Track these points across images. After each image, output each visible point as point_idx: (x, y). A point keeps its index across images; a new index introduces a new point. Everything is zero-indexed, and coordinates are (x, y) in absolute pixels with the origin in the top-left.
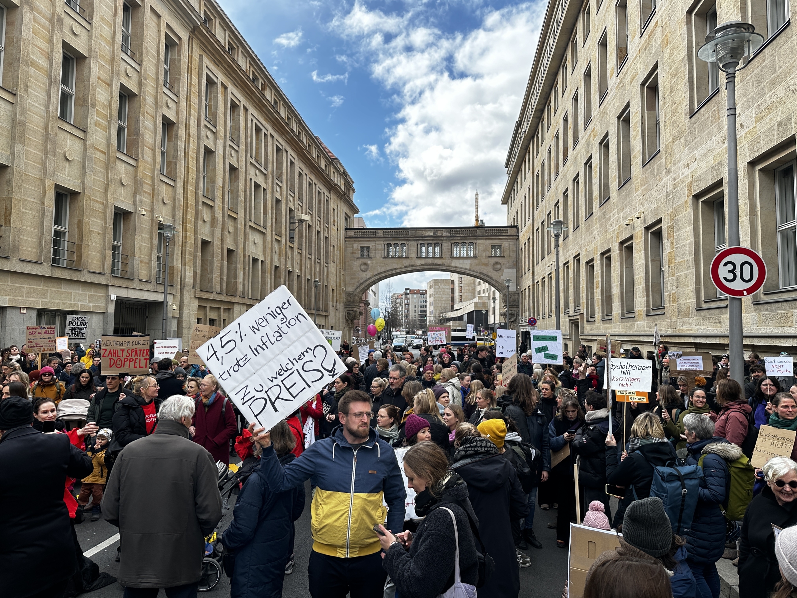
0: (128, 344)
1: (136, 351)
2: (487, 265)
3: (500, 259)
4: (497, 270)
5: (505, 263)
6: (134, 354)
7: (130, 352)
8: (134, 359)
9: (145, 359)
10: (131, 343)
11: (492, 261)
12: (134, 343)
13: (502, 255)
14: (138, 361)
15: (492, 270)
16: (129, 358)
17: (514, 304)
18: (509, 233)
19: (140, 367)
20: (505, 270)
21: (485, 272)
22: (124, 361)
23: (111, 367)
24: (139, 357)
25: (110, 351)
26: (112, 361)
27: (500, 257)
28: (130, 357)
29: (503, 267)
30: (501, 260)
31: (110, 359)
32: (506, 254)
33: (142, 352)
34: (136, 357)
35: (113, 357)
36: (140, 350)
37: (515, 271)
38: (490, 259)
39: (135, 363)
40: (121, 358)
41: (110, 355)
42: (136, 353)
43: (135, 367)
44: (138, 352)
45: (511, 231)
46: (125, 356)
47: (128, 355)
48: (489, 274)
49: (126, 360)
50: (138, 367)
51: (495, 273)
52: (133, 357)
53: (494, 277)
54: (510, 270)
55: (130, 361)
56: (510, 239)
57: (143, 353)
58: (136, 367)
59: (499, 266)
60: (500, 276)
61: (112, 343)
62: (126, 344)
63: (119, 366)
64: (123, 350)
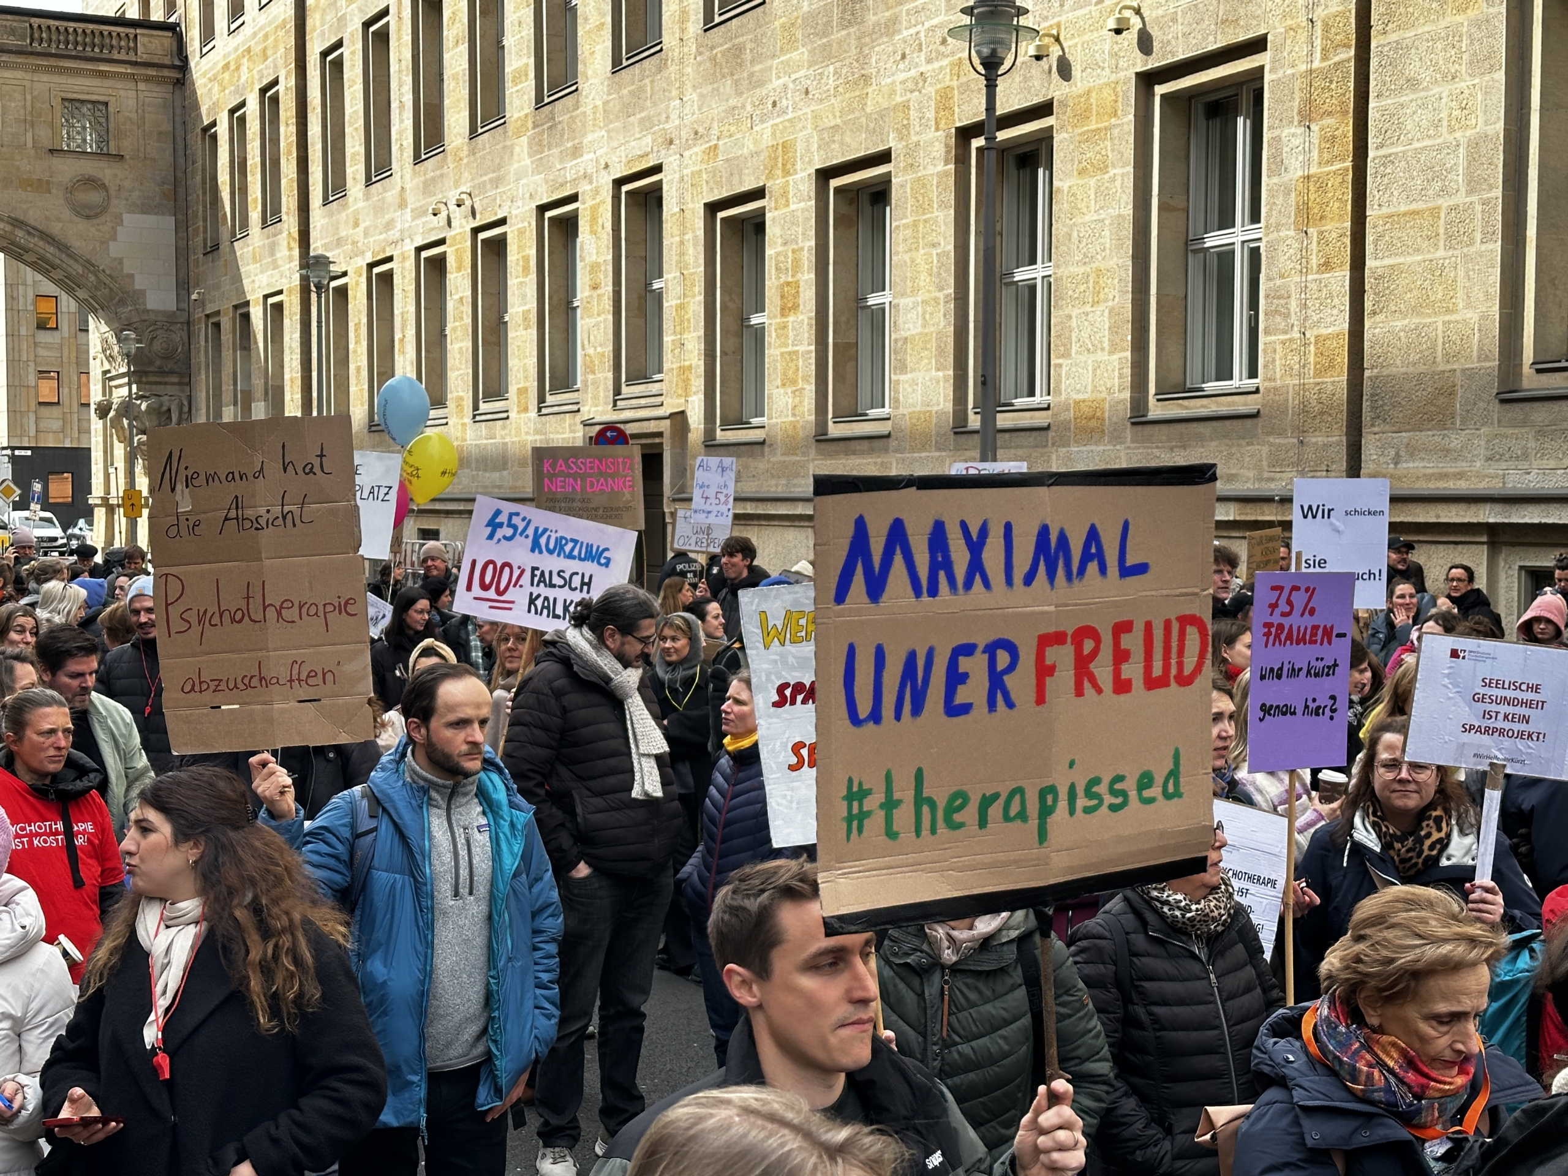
2: (42, 186)
3: (103, 164)
4: (88, 213)
5: (127, 184)
11: (67, 170)
13: (113, 151)
15: (67, 214)
17: (170, 365)
18: (142, 56)
20: (127, 217)
21: (33, 216)
27: (100, 155)
29: (117, 205)
30: (106, 172)
32: (127, 146)
37: (169, 222)
38: (56, 161)
45: (151, 45)
48: (56, 229)
51: (82, 225)
53: (78, 245)
54: (150, 220)
56: (148, 79)
59: (95, 197)
60: (104, 243)
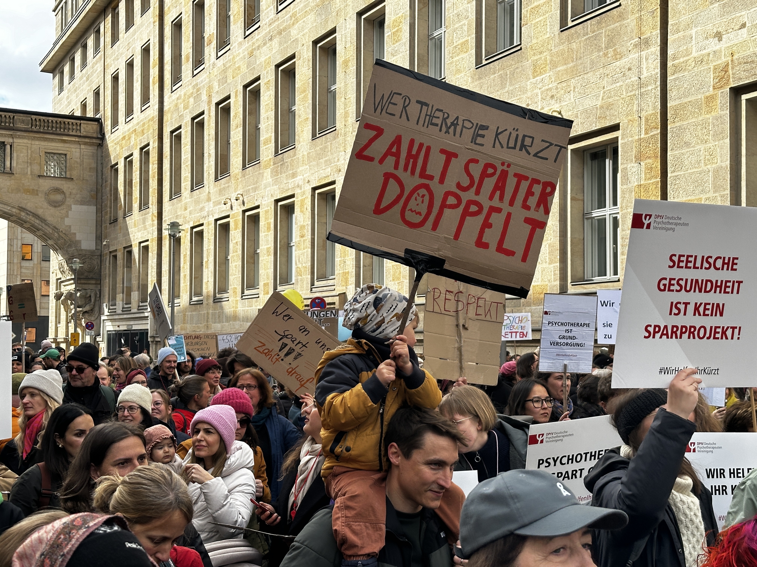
0: (477, 135)
1: (504, 175)
2: (34, 192)
3: (63, 182)
4: (55, 204)
5: (74, 191)
6: (489, 183)
7: (476, 170)
8: (486, 204)
9: (528, 220)
10: (490, 135)
11: (46, 185)
12: (503, 138)
13: (68, 176)
14: (497, 220)
15: (46, 205)
16: (466, 196)
17: (91, 275)
18: (83, 133)
19: (500, 249)
20: (73, 207)
21: (30, 206)
22: (444, 205)
23: (378, 211)
24: (505, 206)
25: (398, 141)
26: (393, 189)
27: (61, 178)
28: (469, 195)
29: (69, 201)
30: (65, 186)
31: (387, 176)
32: (75, 174)
33: (525, 185)
34: (496, 202)
35: (400, 173)
36: (520, 178)
37: (93, 209)
38: (41, 181)
39: (487, 225)
40: (434, 185)
41: (390, 160)
42: (500, 186)
43: (481, 244)
44: (511, 182)
45: (88, 128)
46: (450, 184)
47: (465, 182)
48: (40, 212)
49: (451, 200)
50: (493, 246)
51: (52, 210)
52: (483, 199)
53: (49, 219)
55: (466, 213)
56: (85, 144)
57: (530, 193)
58: (486, 246)
59: (59, 197)
60: (62, 218)
61: (414, 109)
62: (468, 134)
63: (417, 219)
64: (450, 155)
